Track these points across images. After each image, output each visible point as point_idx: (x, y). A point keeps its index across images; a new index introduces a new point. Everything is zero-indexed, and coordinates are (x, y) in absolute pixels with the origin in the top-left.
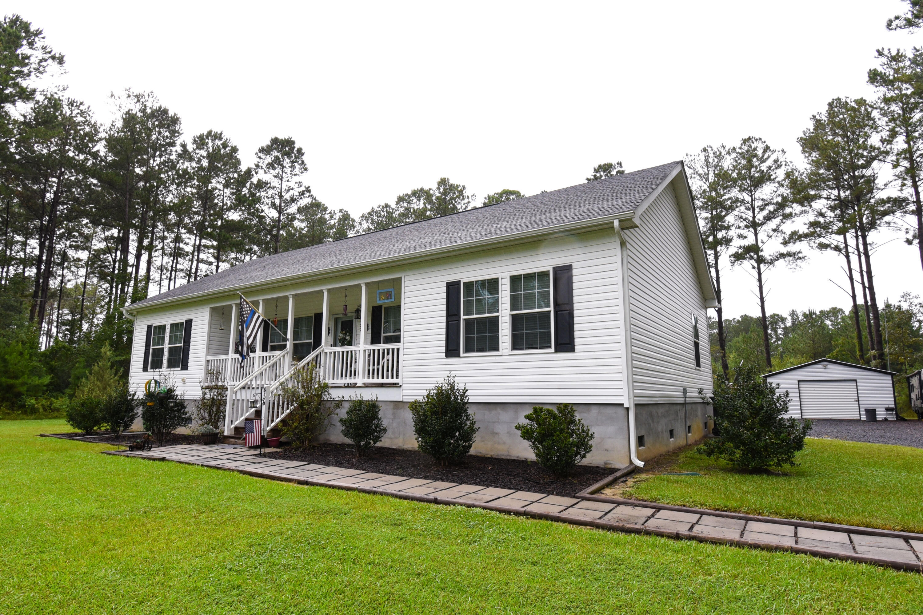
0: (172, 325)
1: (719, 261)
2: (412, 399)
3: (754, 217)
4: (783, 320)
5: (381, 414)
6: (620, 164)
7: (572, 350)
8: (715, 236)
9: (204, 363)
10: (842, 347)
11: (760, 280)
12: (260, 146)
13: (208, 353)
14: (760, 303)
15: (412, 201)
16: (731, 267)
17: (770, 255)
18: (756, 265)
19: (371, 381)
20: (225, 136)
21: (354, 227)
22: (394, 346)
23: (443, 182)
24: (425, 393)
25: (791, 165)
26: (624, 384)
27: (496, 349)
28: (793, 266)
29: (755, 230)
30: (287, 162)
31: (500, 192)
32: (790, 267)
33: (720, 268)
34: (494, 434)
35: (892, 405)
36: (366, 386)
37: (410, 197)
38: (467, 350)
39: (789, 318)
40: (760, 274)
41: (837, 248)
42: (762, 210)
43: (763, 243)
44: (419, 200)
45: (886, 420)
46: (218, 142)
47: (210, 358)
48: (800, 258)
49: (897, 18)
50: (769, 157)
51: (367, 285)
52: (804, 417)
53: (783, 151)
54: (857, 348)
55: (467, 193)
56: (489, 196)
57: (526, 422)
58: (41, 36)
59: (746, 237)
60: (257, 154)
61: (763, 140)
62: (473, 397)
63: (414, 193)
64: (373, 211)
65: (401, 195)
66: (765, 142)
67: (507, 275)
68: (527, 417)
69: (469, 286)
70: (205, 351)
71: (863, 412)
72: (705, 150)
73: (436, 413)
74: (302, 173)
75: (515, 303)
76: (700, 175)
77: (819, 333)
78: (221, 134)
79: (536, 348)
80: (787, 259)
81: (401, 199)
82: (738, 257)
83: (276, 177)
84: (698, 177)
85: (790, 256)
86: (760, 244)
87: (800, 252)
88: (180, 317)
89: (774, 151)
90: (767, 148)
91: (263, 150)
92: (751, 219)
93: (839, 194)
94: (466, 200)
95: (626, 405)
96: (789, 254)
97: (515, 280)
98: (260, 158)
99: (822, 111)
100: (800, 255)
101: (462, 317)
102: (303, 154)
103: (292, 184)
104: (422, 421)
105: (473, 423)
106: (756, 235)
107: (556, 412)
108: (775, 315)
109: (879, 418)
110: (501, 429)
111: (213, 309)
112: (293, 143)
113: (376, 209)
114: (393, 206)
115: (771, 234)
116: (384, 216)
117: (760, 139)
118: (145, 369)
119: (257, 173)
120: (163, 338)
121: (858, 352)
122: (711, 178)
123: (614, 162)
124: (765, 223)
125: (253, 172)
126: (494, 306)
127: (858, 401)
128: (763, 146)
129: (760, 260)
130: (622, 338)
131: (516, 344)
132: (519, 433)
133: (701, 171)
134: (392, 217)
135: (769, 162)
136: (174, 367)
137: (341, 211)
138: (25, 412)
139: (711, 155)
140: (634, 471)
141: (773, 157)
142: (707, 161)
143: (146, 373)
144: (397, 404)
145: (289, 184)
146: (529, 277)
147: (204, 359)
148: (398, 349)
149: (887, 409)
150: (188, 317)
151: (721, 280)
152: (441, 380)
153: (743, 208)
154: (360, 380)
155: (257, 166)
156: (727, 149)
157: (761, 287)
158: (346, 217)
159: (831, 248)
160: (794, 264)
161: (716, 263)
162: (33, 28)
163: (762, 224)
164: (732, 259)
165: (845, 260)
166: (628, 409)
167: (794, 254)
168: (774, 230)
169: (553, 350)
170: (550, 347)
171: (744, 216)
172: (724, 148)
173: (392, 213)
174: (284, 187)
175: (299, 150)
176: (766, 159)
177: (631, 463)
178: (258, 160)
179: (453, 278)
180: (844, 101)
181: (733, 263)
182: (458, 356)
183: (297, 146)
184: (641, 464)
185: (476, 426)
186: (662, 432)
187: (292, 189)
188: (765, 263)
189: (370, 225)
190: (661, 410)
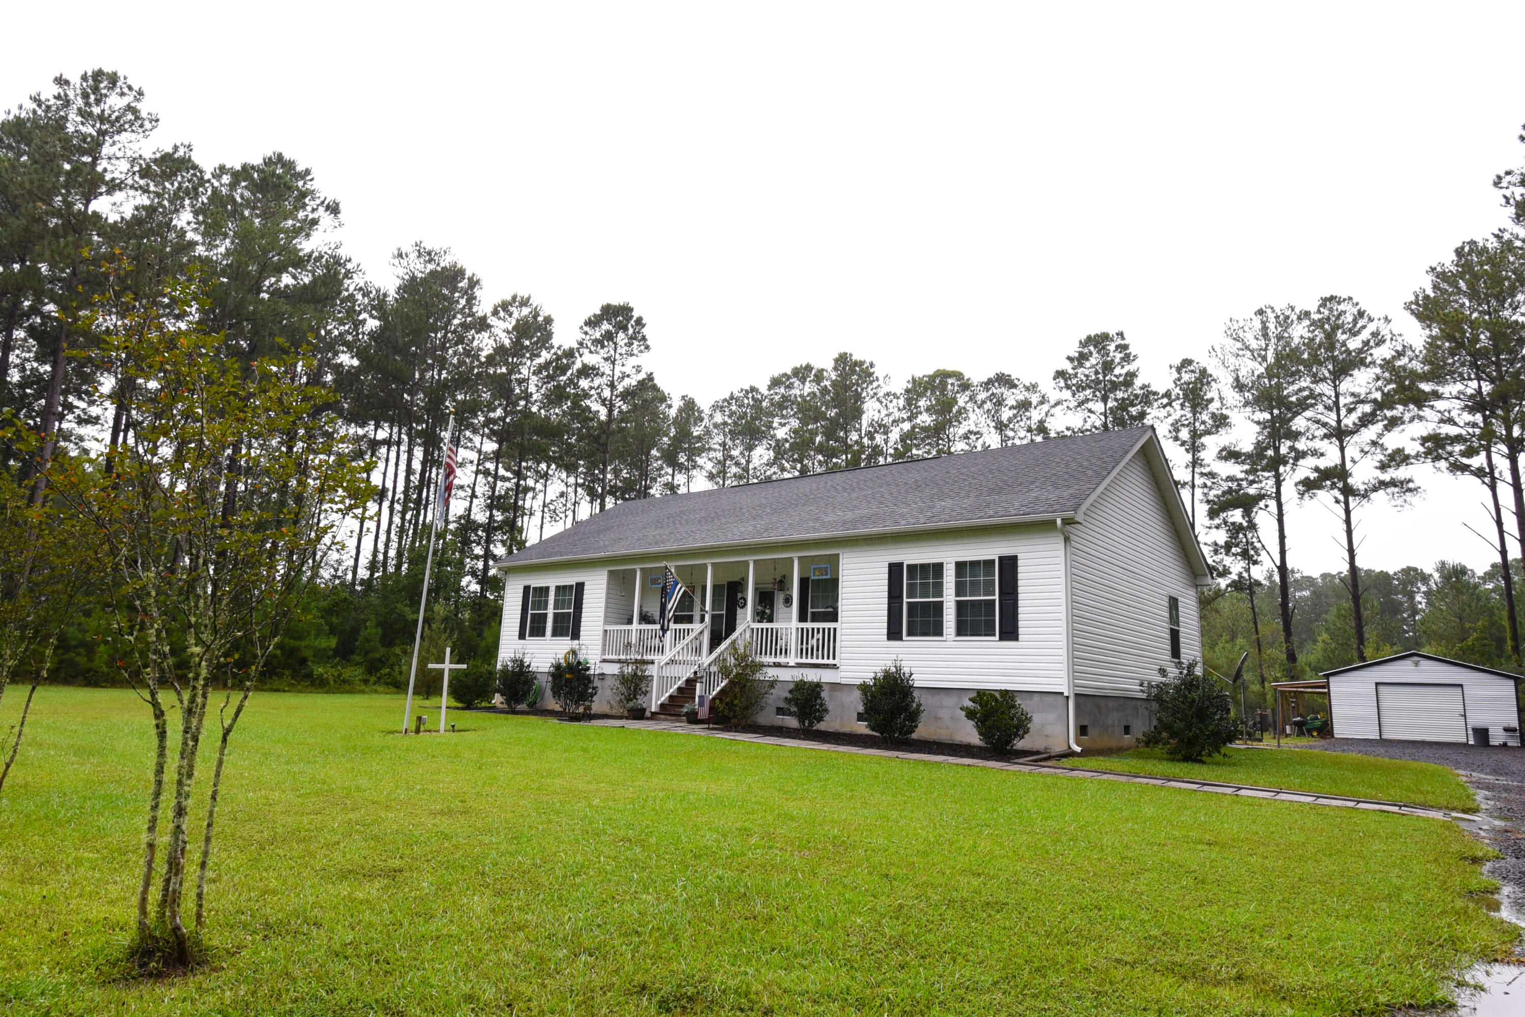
0: (558, 588)
1: (1282, 488)
2: (858, 682)
3: (1339, 421)
4: (1425, 578)
5: (823, 694)
6: (1121, 335)
7: (1016, 639)
8: (1277, 449)
9: (601, 633)
10: (1482, 632)
11: (1348, 522)
12: (586, 317)
13: (606, 622)
14: (1347, 558)
15: (792, 384)
16: (1298, 501)
17: (1364, 483)
18: (1341, 498)
19: (804, 661)
20: (534, 302)
21: (702, 420)
22: (831, 625)
23: (842, 360)
24: (873, 675)
25: (1400, 339)
26: (1064, 674)
27: (940, 633)
28: (1400, 502)
29: (1341, 442)
30: (621, 338)
31: (931, 372)
32: (1394, 503)
33: (1283, 499)
34: (937, 718)
35: (1515, 723)
36: (800, 665)
37: (789, 378)
38: (910, 634)
39: (1436, 576)
40: (1348, 512)
41: (1479, 473)
42: (1350, 411)
43: (1354, 461)
44: (803, 383)
45: (1505, 745)
46: (525, 311)
47: (608, 628)
48: (1410, 490)
49: (1508, 173)
50: (1364, 327)
51: (800, 558)
52: (1384, 737)
53: (1387, 320)
54: (1508, 635)
55: (878, 372)
56: (914, 380)
57: (970, 704)
58: (308, 178)
59: (1322, 455)
60: (581, 328)
61: (1355, 301)
62: (920, 680)
63: (796, 372)
64: (732, 397)
65: (776, 375)
66: (1357, 304)
67: (953, 560)
68: (970, 700)
69: (912, 568)
70: (602, 619)
71: (1470, 732)
72: (1261, 312)
73: (885, 694)
74: (641, 352)
75: (960, 589)
76: (1252, 351)
77: (1470, 606)
78: (529, 299)
79: (981, 635)
80: (1391, 490)
81: (775, 382)
82: (1309, 486)
83: (606, 359)
84: (1249, 354)
85: (1396, 486)
86: (1349, 465)
87: (1410, 481)
88: (569, 579)
89: (1371, 320)
90: (1361, 314)
91: (592, 323)
92: (1334, 424)
93: (1480, 387)
94: (875, 384)
95: (1066, 694)
96: (1393, 483)
97: (960, 566)
98: (586, 333)
99: (1448, 260)
100: (1411, 485)
101: (905, 600)
102: (644, 326)
103: (628, 369)
104: (871, 702)
105: (919, 705)
106: (1342, 449)
107: (998, 696)
108: (1409, 569)
109: (1494, 742)
110: (944, 714)
111: (610, 572)
112: (631, 310)
113: (736, 394)
114: (764, 390)
115: (1366, 449)
116: (748, 404)
117: (1350, 298)
118: (522, 636)
119: (581, 356)
120: (546, 602)
121: (1509, 642)
122: (1271, 358)
123: (1112, 332)
124: (1357, 431)
125: (577, 354)
126: (939, 591)
127: (1465, 716)
128: (1355, 311)
129: (1348, 491)
130: (1063, 630)
131: (961, 630)
132: (964, 713)
133: (1254, 344)
134: (761, 409)
135: (1365, 335)
136: (561, 635)
137: (683, 397)
138: (313, 684)
139: (1272, 319)
140: (1071, 754)
141: (1371, 327)
142: (1265, 328)
143: (522, 641)
144: (835, 686)
145: (623, 369)
146: (974, 564)
147: (601, 629)
148: (835, 629)
149: (1506, 730)
150: (580, 580)
151: (1285, 518)
152: (889, 663)
153: (1320, 408)
154: (792, 660)
155: (581, 344)
156: (1297, 311)
157: (1349, 532)
158: (689, 406)
159: (1471, 471)
160: (1402, 499)
161: (1278, 492)
162: (300, 168)
163: (1352, 433)
164: (1300, 487)
165: (1490, 493)
166: (1067, 697)
167: (1402, 483)
168: (1374, 443)
169: (997, 638)
170: (994, 635)
171: (1324, 419)
172: (1293, 310)
173: (761, 402)
174: (617, 374)
175: (639, 321)
176: (1359, 332)
177: (1069, 747)
178: (583, 336)
179: (896, 559)
180: (1481, 244)
181: (1302, 495)
182: (901, 639)
183: (636, 314)
184: (1078, 749)
185: (922, 708)
186: (1113, 726)
187: (628, 376)
188: (1355, 496)
189: (726, 419)
190: (1111, 704)
